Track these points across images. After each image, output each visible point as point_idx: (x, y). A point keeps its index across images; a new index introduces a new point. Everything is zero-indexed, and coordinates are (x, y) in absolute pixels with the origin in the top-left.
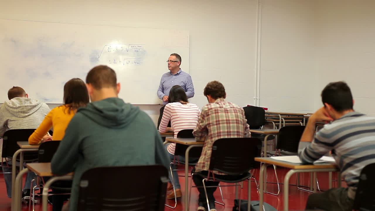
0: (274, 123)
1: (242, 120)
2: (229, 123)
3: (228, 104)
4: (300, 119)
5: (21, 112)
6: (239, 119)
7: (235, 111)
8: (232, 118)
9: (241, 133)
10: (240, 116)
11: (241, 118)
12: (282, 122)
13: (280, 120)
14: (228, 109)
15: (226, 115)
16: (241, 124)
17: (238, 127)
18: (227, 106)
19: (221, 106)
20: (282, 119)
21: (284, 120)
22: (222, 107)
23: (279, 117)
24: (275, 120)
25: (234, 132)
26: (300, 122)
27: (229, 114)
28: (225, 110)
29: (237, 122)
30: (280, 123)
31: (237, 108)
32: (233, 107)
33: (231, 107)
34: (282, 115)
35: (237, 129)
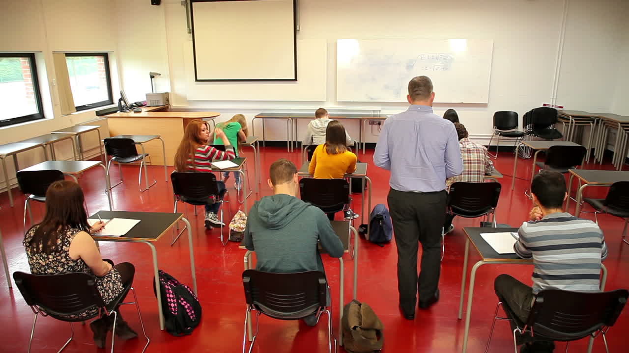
0: (564, 123)
1: (484, 160)
2: (471, 163)
3: (471, 144)
4: (591, 120)
5: (321, 132)
6: (481, 159)
7: (478, 151)
8: (473, 158)
9: (482, 172)
10: (483, 156)
11: (483, 158)
12: (572, 123)
13: (570, 121)
14: (471, 149)
15: (468, 155)
16: (483, 163)
17: (479, 167)
18: (470, 146)
19: (464, 146)
20: (572, 120)
21: (574, 121)
22: (466, 147)
23: (569, 117)
24: (565, 121)
25: (475, 171)
26: (591, 123)
27: (471, 154)
28: (468, 150)
29: (479, 162)
30: (570, 124)
31: (480, 148)
32: (477, 147)
33: (474, 147)
34: (573, 116)
35: (478, 168)
